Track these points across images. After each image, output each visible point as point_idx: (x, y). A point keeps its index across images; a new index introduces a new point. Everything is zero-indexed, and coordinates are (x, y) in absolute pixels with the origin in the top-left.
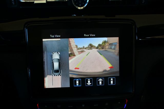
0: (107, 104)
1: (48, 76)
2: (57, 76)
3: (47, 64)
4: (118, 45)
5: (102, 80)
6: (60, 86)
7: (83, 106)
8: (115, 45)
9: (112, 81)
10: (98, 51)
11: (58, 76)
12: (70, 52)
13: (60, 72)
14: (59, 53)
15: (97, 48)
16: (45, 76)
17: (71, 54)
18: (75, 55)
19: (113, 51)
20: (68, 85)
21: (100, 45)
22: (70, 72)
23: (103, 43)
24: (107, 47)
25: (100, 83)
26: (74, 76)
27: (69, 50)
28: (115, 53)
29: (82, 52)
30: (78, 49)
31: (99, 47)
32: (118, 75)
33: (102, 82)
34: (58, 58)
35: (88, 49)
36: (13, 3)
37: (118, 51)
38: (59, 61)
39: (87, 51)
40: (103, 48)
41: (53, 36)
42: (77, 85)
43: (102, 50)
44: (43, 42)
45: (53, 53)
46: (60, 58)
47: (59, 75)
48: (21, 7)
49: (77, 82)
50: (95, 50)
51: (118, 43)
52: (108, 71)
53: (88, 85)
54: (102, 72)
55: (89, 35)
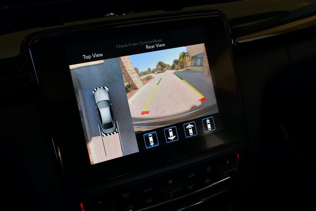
0: (209, 169)
1: (93, 138)
2: (110, 134)
3: (87, 116)
4: (205, 57)
5: (192, 126)
6: (120, 155)
7: (170, 182)
8: (202, 58)
9: (209, 123)
10: (175, 73)
11: (114, 134)
12: (126, 84)
13: (114, 125)
14: (106, 87)
15: (173, 68)
16: (88, 140)
17: (129, 86)
18: (136, 88)
19: (200, 69)
20: (135, 149)
21: (176, 62)
22: (134, 123)
23: (180, 58)
24: (189, 64)
25: (191, 131)
26: (144, 129)
27: (124, 78)
28: (204, 72)
29: (148, 79)
30: (140, 75)
31: (176, 66)
32: (216, 111)
33: (193, 129)
34: (108, 99)
35: (158, 73)
37: (208, 68)
38: (110, 103)
39: (156, 76)
40: (182, 67)
41: (89, 57)
42: (152, 144)
43: (181, 70)
44: (71, 71)
45: (95, 90)
46: (110, 97)
47: (115, 132)
48: (6, 8)
49: (151, 139)
50: (169, 73)
51: (206, 53)
52: (199, 107)
53: (171, 140)
54: (190, 111)
55: (155, 46)
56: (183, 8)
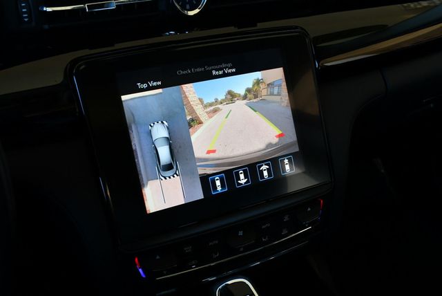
0: (286, 218)
1: (150, 182)
2: (170, 178)
3: (142, 156)
4: (284, 84)
5: (268, 167)
6: (181, 201)
7: (241, 233)
8: (280, 86)
9: (287, 164)
10: (247, 104)
11: (174, 177)
12: (188, 118)
13: (175, 167)
14: (164, 122)
15: (245, 97)
16: (144, 184)
17: (192, 120)
18: (201, 123)
19: (278, 98)
20: (199, 195)
21: (248, 90)
22: (198, 164)
23: (254, 86)
24: (264, 92)
25: (265, 173)
26: (209, 171)
27: (186, 111)
28: (283, 102)
29: (215, 111)
30: (205, 107)
31: (249, 96)
32: (296, 149)
33: (268, 170)
34: (166, 135)
35: (227, 104)
36: (26, 17)
37: (287, 98)
38: (169, 141)
39: (225, 108)
40: (256, 97)
41: (145, 86)
42: (219, 189)
43: (255, 100)
44: (124, 103)
45: (152, 125)
46: (169, 134)
47: (175, 175)
48: (46, 27)
49: (218, 183)
50: (240, 104)
51: (284, 80)
52: (276, 144)
53: (242, 184)
54: (265, 149)
55: (224, 72)
56: (258, 24)
